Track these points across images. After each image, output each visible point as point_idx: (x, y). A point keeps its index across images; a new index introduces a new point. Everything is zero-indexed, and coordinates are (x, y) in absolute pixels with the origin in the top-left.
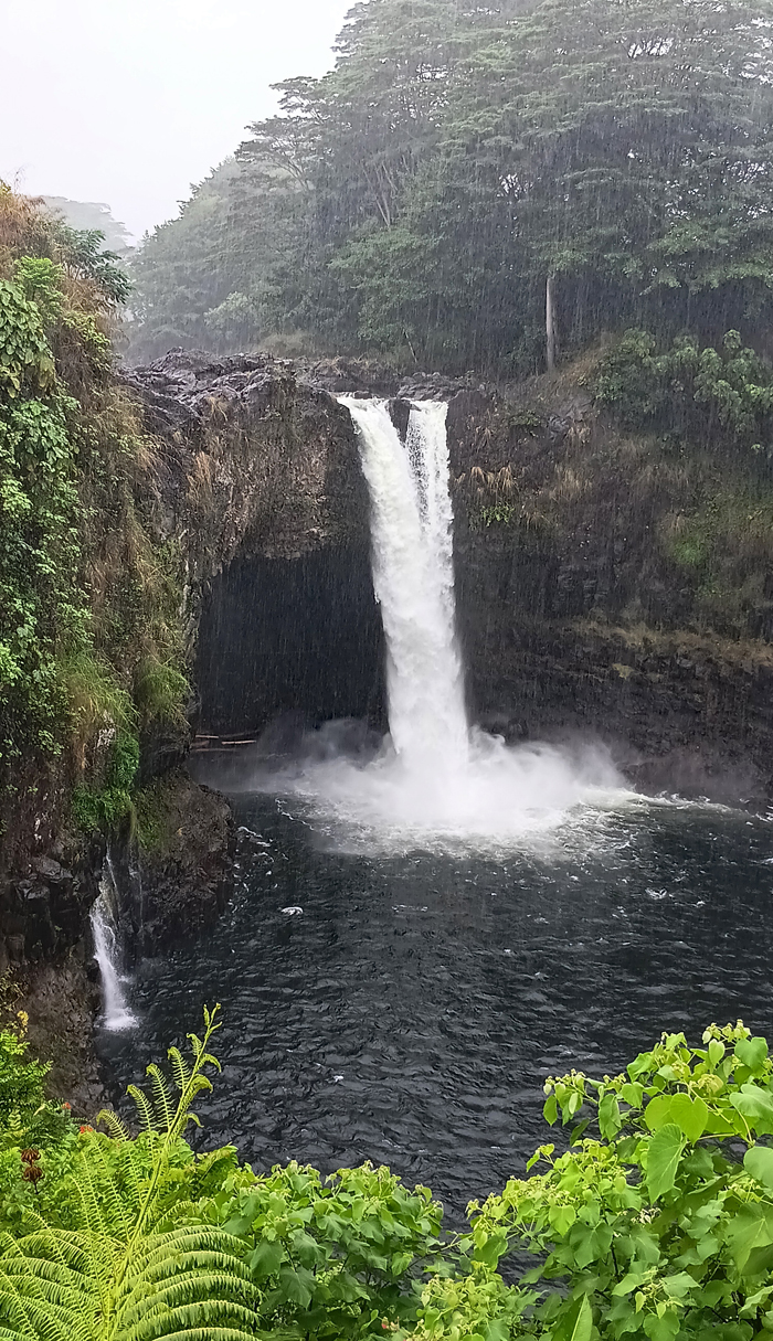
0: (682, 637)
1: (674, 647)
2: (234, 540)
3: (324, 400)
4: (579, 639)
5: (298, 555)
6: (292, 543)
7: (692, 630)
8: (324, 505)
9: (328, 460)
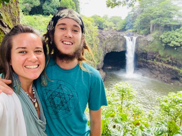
0: (160, 63)
3: (123, 37)
4: (149, 62)
6: (119, 50)
7: (161, 63)
9: (123, 42)
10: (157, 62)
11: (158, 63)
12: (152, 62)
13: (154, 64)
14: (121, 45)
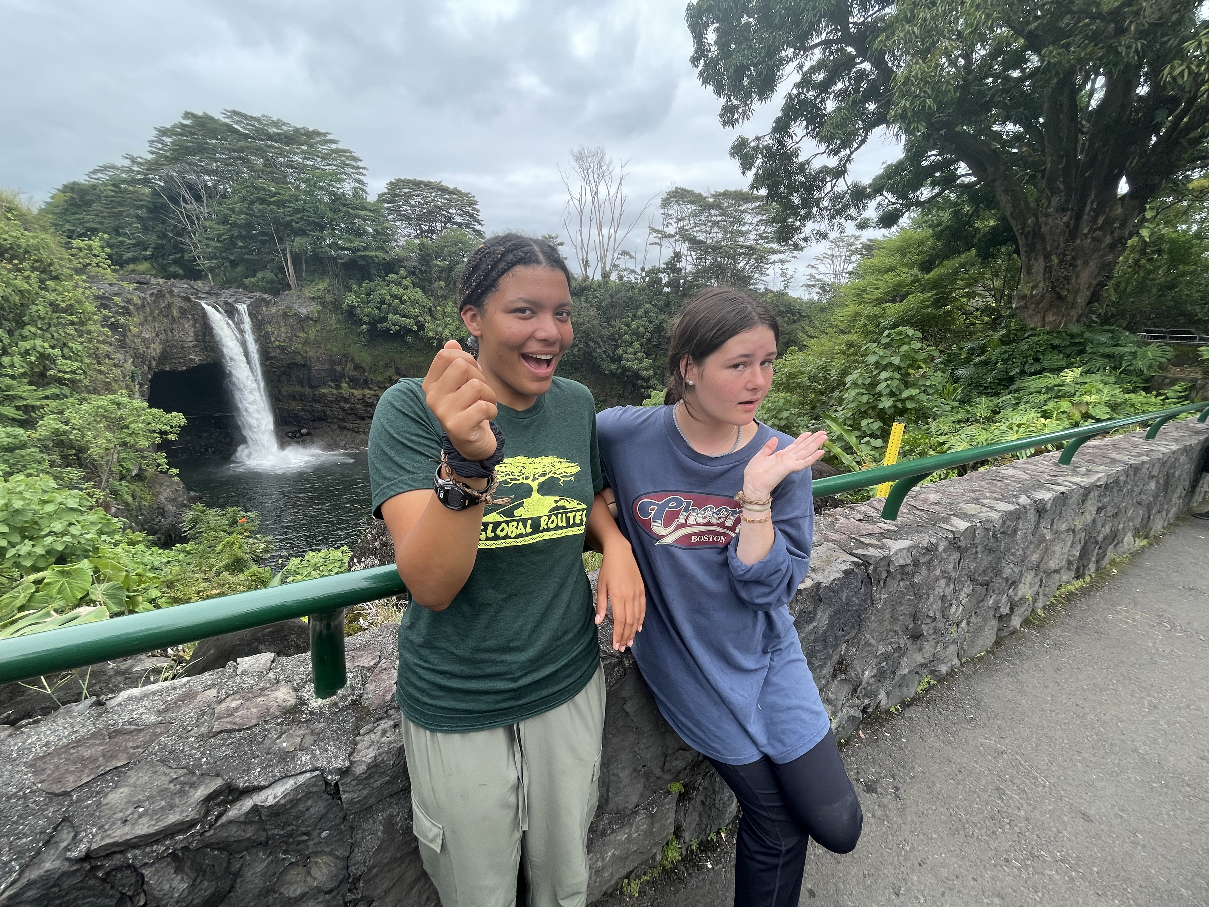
0: (367, 391)
1: (364, 395)
2: (154, 363)
3: (187, 299)
4: (324, 395)
5: (185, 368)
6: (180, 363)
7: (370, 389)
8: (195, 346)
9: (194, 326)
10: (352, 388)
11: (357, 393)
12: (335, 392)
13: (346, 400)
14: (190, 339)
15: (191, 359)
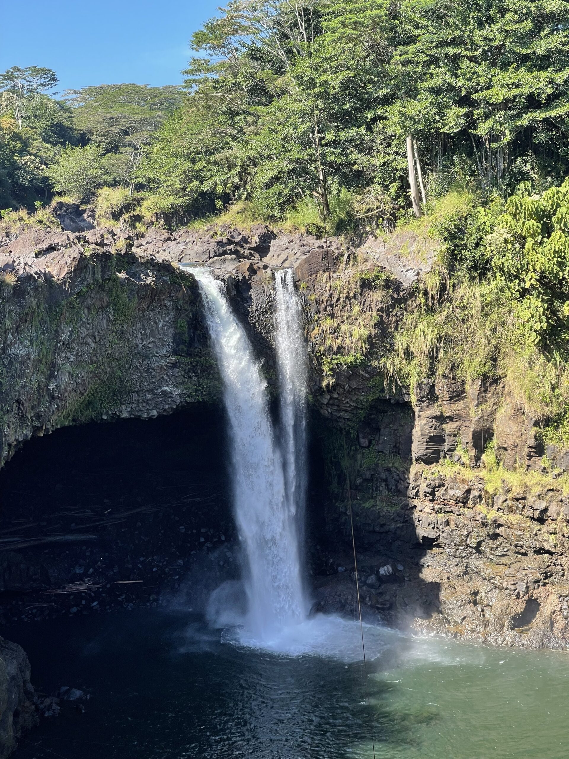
1: (528, 488)
5: (155, 412)
6: (147, 401)
8: (174, 365)
9: (174, 324)
11: (516, 479)
14: (163, 352)
15: (164, 393)
